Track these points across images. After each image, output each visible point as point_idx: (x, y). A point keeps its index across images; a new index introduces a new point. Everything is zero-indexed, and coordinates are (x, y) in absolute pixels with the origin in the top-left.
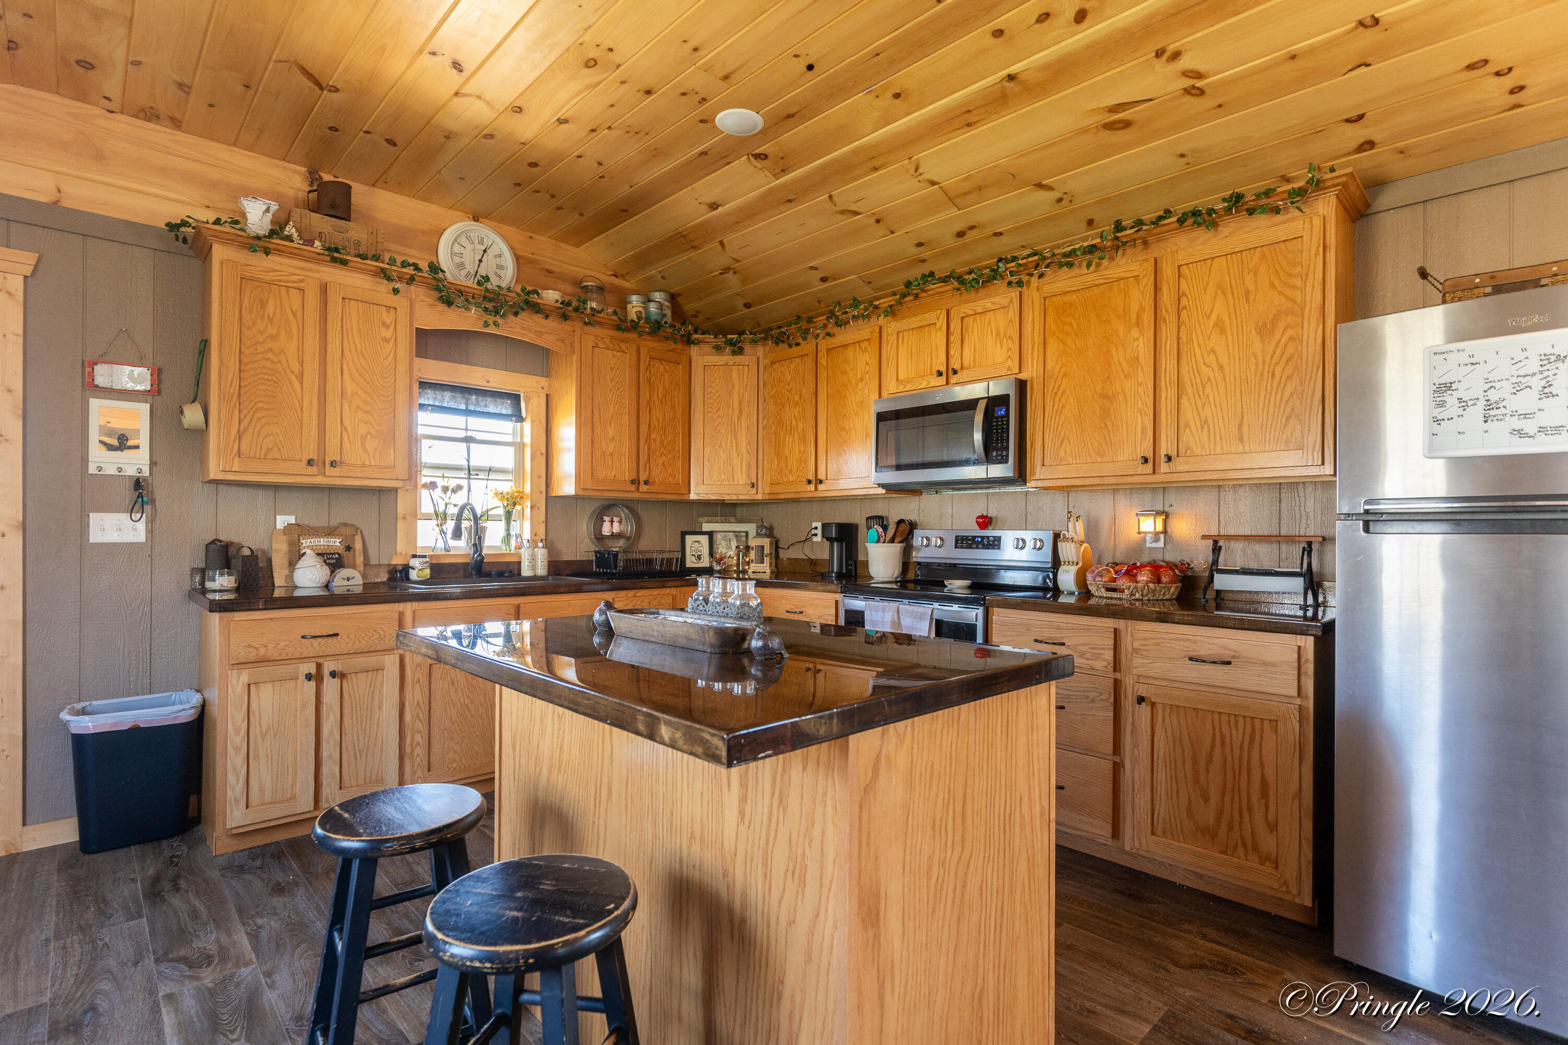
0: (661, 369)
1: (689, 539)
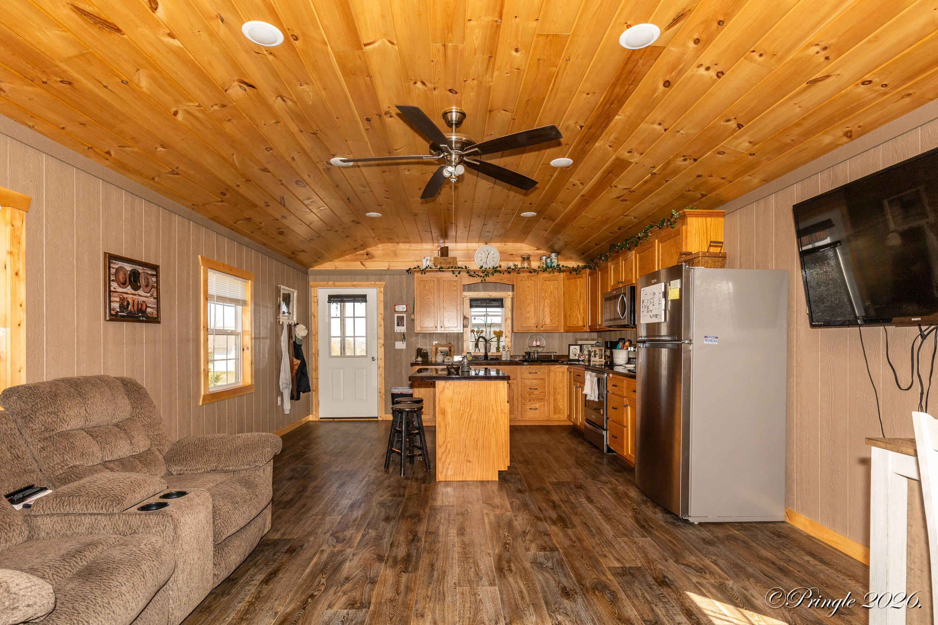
0: (549, 284)
1: (572, 347)
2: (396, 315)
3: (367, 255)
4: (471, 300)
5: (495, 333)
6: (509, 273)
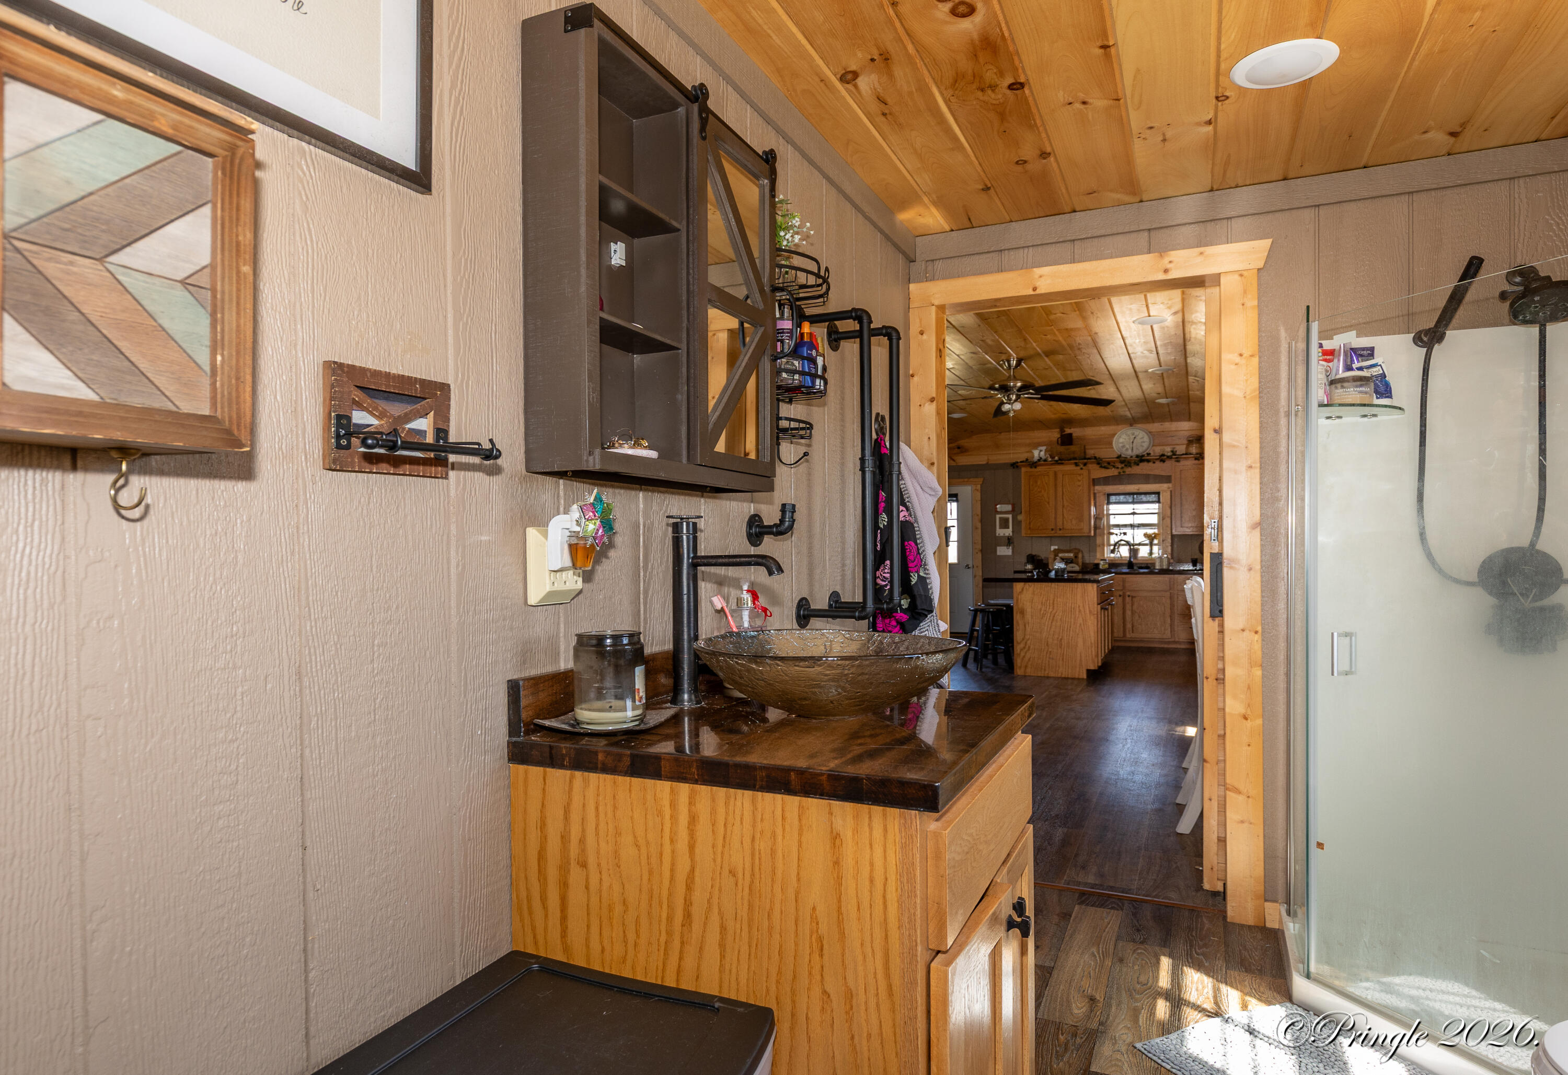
2: (998, 516)
3: (959, 448)
4: (1109, 495)
5: (1146, 535)
6: (1163, 461)
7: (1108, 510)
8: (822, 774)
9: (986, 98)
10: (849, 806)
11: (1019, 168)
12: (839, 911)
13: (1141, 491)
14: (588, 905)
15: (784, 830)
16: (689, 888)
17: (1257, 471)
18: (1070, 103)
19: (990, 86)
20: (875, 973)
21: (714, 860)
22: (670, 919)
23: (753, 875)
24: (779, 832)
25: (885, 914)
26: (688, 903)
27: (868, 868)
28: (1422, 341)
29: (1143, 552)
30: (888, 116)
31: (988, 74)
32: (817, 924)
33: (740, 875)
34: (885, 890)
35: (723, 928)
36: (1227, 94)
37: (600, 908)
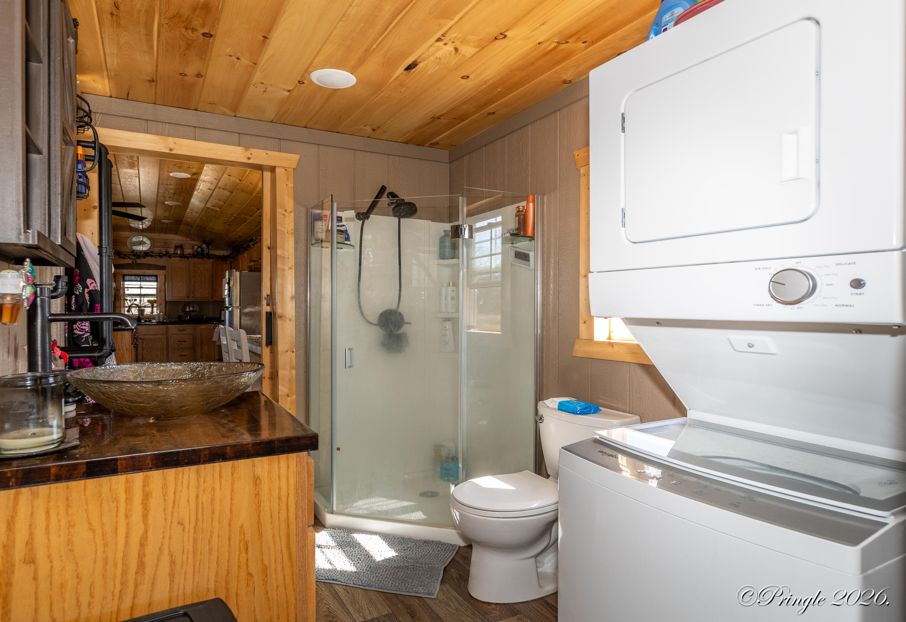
0: (199, 266)
4: (124, 276)
5: (149, 301)
6: (161, 257)
7: (124, 285)
8: (249, 444)
9: (186, 34)
10: (265, 459)
11: (180, 77)
12: (259, 522)
13: (146, 274)
14: (36, 593)
15: (221, 484)
16: (142, 545)
17: (293, 270)
18: (231, 56)
19: (193, 29)
20: (281, 550)
21: (165, 519)
22: (124, 573)
23: (197, 519)
24: (217, 486)
25: (288, 514)
26: (141, 557)
27: (277, 491)
28: (359, 217)
29: (148, 311)
30: (114, 17)
31: (196, 22)
32: (244, 535)
33: (187, 524)
34: (287, 501)
35: (173, 562)
36: (304, 82)
37: (51, 590)
